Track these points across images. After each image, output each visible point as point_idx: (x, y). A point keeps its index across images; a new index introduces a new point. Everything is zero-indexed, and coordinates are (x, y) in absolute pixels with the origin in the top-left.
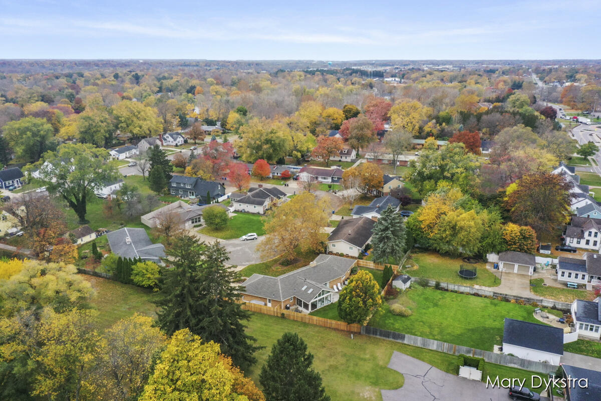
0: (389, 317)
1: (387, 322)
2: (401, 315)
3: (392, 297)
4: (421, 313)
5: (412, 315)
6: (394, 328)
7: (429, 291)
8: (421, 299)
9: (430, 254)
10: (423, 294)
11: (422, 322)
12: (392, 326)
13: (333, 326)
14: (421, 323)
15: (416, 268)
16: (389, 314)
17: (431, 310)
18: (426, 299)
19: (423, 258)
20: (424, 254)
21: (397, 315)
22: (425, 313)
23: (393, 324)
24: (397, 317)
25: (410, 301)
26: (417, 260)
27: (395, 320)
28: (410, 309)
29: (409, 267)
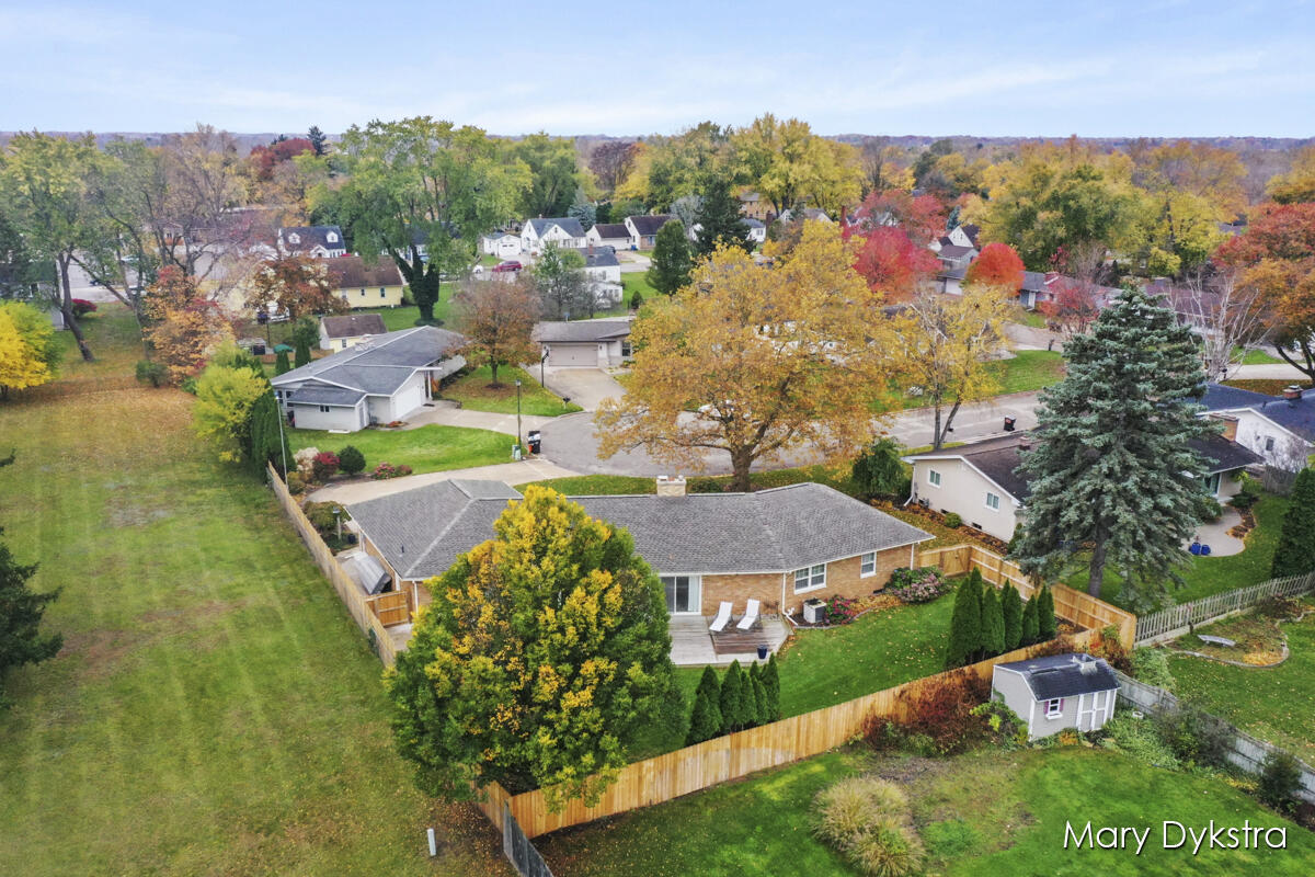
3: (923, 741)
25: (1007, 805)
27: (782, 865)
29: (1219, 646)
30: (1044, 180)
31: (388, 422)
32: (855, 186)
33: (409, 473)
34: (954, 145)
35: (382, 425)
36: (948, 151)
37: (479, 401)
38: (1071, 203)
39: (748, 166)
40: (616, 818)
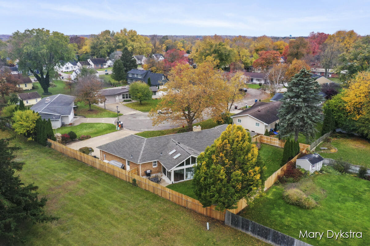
0: (279, 206)
1: (273, 212)
2: (299, 205)
3: (291, 179)
4: (331, 207)
5: (315, 207)
6: (282, 223)
7: (348, 180)
8: (335, 187)
9: (354, 140)
10: (339, 181)
11: (332, 220)
12: (279, 219)
13: (189, 206)
14: (330, 223)
15: (333, 151)
16: (281, 201)
17: (349, 204)
18: (344, 188)
19: (344, 143)
20: (348, 140)
21: (293, 204)
22: (339, 208)
23: (281, 216)
24: (292, 208)
25: (318, 188)
26: (337, 144)
27: (287, 211)
28: (316, 199)
29: (325, 149)
30: (211, 46)
31: (68, 123)
32: (150, 49)
33: (90, 137)
34: (168, 37)
35: (66, 125)
36: (167, 39)
37: (89, 115)
38: (220, 52)
39: (121, 43)
40: (243, 210)
